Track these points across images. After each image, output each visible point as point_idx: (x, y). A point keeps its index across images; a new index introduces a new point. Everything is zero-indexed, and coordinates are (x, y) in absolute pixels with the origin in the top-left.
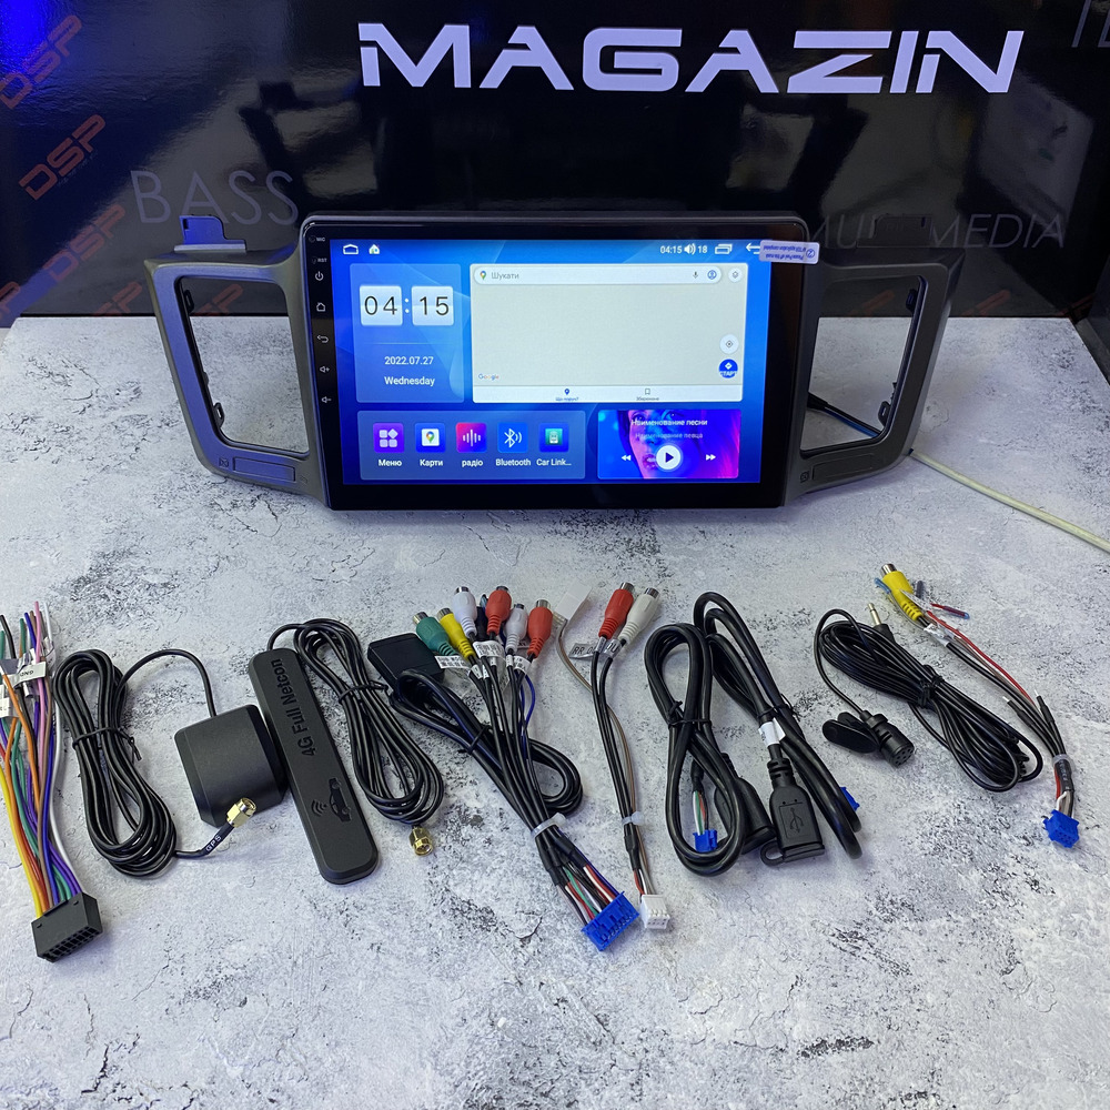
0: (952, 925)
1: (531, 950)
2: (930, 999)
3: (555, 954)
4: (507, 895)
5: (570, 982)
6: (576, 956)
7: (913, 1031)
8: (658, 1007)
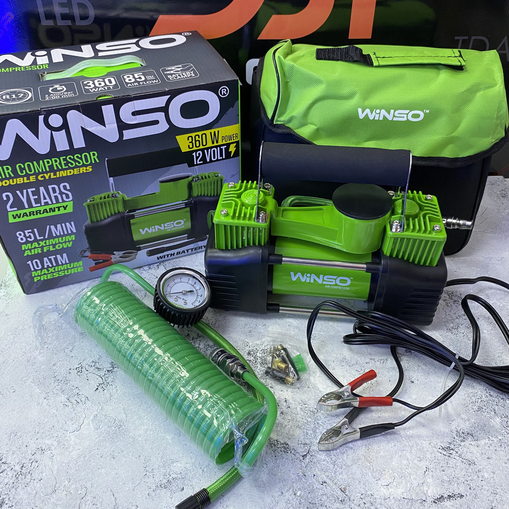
0: (491, 442)
1: (307, 460)
2: (486, 475)
3: (319, 462)
4: (293, 437)
5: (327, 474)
6: (328, 462)
7: (481, 490)
8: (367, 483)
